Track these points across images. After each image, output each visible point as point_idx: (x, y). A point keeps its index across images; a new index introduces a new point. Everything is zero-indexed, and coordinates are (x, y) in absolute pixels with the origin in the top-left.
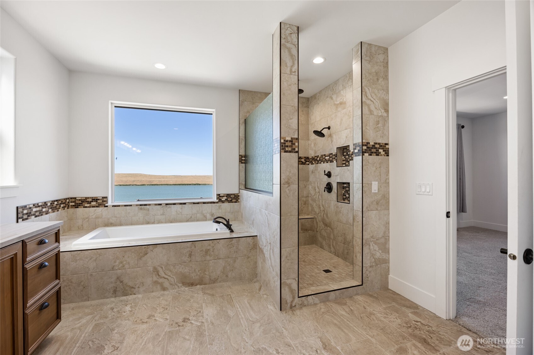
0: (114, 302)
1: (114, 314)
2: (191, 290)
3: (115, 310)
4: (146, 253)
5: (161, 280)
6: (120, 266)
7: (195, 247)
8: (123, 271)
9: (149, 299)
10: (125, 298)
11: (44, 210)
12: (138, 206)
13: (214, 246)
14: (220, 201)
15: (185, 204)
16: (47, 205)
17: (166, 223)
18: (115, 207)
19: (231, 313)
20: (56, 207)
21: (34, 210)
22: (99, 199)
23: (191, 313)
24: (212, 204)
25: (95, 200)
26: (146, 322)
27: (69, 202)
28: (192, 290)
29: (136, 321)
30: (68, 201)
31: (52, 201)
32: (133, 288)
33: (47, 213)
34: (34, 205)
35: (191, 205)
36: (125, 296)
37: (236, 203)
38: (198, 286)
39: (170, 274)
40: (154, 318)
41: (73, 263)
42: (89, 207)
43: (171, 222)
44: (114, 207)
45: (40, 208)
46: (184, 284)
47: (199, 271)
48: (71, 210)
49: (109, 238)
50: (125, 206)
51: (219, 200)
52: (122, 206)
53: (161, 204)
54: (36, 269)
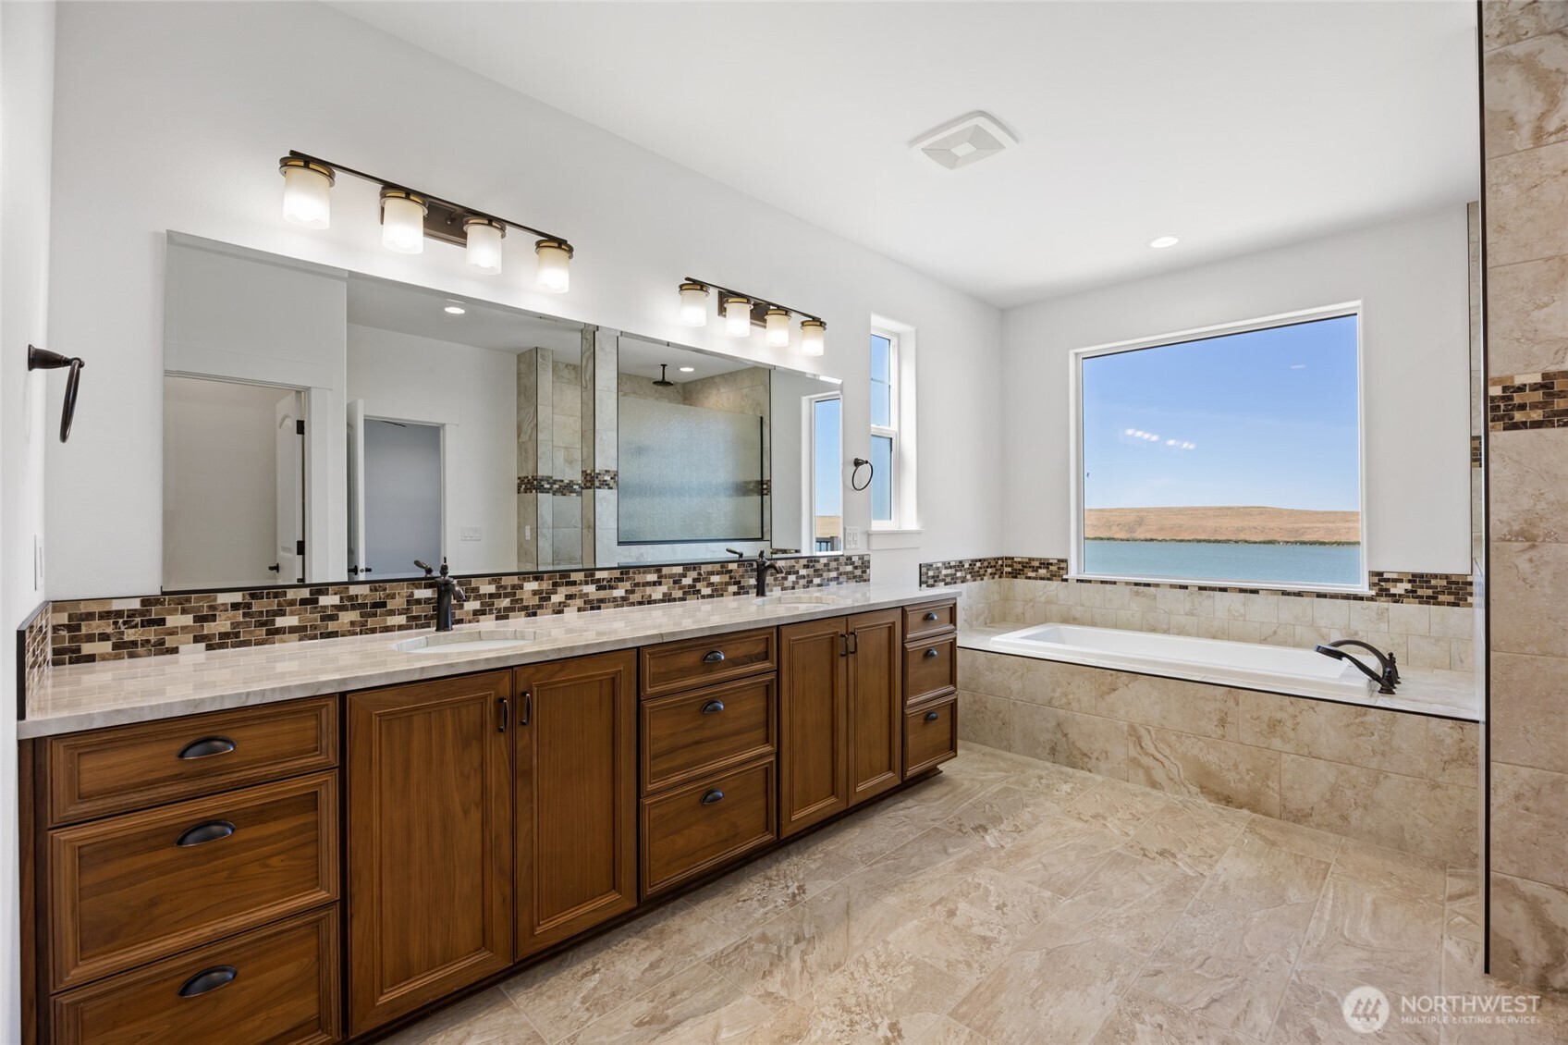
0: (1048, 769)
1: (1038, 785)
2: (1220, 811)
3: (1044, 781)
4: (1113, 687)
5: (1146, 761)
6: (1062, 702)
7: (1237, 704)
8: (1069, 713)
9: (1113, 789)
10: (1070, 770)
11: (959, 574)
12: (1131, 587)
13: (1297, 714)
14: (1384, 593)
15: (1255, 592)
16: (963, 566)
17: (1198, 636)
18: (1082, 584)
19: (1293, 894)
20: (978, 572)
21: (944, 572)
22: (1051, 564)
23: (1188, 850)
24: (1352, 601)
25: (1045, 564)
26: (1087, 821)
27: (1002, 566)
28: (1224, 812)
29: (1069, 812)
30: (1000, 562)
31: (972, 561)
32: (1085, 755)
33: (964, 580)
34: (944, 563)
35: (1275, 598)
36: (1071, 767)
37: (1456, 609)
38: (1245, 812)
39: (1167, 752)
40: (1102, 822)
41: (988, 673)
42: (1035, 578)
43: (1214, 637)
44: (1079, 584)
45: (952, 571)
46: (1204, 790)
47: (1248, 770)
48: (1006, 581)
49: (1064, 643)
50: (1102, 582)
51: (1381, 590)
52: (1096, 581)
53: (1186, 587)
54: (922, 654)
